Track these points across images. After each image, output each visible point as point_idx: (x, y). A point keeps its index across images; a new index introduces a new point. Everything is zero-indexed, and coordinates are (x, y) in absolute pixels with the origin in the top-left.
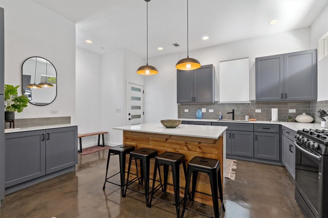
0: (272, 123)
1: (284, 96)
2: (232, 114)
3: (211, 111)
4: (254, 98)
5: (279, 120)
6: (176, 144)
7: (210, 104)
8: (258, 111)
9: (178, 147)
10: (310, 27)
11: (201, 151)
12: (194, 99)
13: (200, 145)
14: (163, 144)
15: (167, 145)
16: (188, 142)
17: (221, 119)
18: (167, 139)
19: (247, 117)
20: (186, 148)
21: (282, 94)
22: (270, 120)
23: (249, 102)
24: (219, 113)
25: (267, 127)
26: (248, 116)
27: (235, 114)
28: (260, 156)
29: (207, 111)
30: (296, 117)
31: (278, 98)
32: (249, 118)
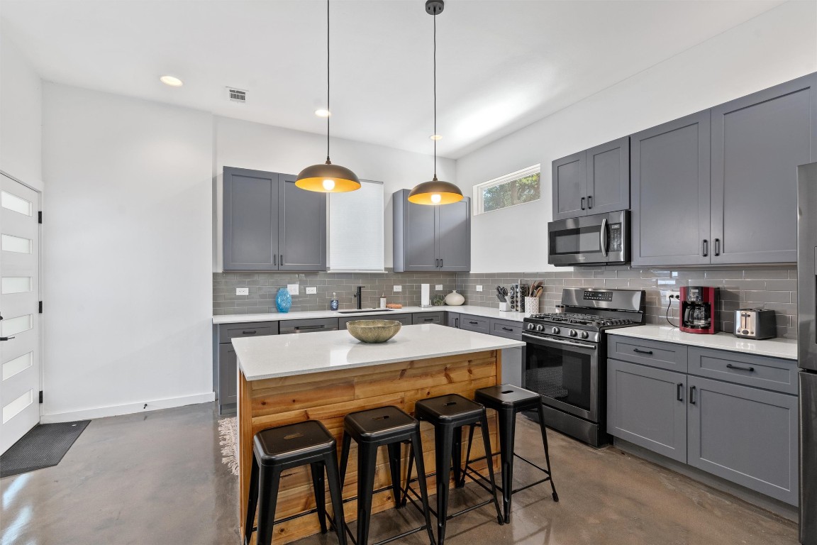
0: (422, 310)
1: (439, 263)
2: (357, 297)
3: (312, 290)
4: (390, 264)
6: (426, 375)
8: (398, 289)
9: (428, 383)
10: (456, 161)
11: (472, 377)
12: (279, 260)
13: (470, 367)
14: (393, 388)
17: (337, 309)
18: (403, 372)
19: (383, 301)
20: (445, 380)
21: (437, 260)
22: (419, 304)
23: (384, 272)
24: (333, 295)
25: (429, 317)
26: (385, 299)
27: (363, 296)
29: (302, 292)
30: (445, 296)
32: (388, 304)
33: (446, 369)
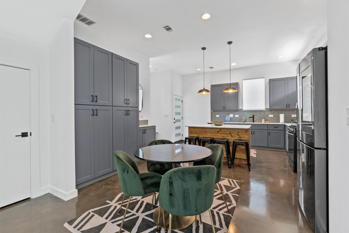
0: (280, 124)
1: (288, 105)
2: (252, 118)
3: (237, 116)
4: (268, 107)
5: (285, 122)
6: (224, 134)
7: (236, 110)
8: (271, 116)
9: (225, 135)
11: (239, 137)
12: (224, 107)
13: (238, 134)
14: (216, 135)
15: (219, 135)
16: (231, 132)
18: (218, 132)
19: (263, 120)
20: (230, 136)
21: (287, 104)
22: (279, 122)
23: (265, 110)
24: (243, 118)
25: (276, 126)
27: (255, 118)
28: (272, 145)
29: (234, 116)
31: (284, 107)
32: (265, 121)
33: (230, 133)
